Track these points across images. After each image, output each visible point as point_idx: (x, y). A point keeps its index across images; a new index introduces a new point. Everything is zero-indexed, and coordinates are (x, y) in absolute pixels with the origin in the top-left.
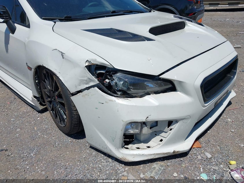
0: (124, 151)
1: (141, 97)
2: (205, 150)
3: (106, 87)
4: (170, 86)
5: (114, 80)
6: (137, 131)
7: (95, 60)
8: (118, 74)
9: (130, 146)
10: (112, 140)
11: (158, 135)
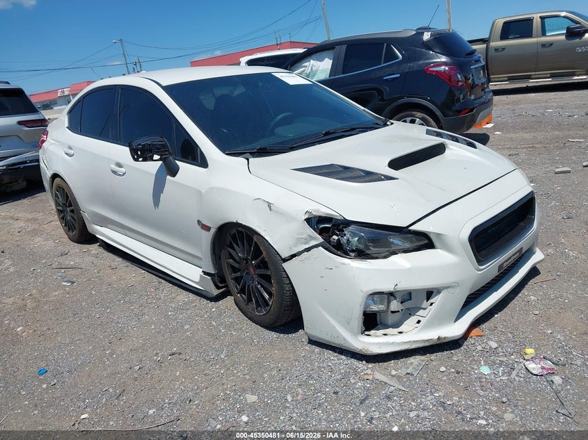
0: (365, 339)
1: (385, 257)
2: (489, 339)
3: (333, 246)
4: (426, 241)
5: (345, 235)
6: (382, 307)
7: (318, 211)
8: (352, 228)
9: (372, 332)
10: (347, 324)
11: (414, 315)
